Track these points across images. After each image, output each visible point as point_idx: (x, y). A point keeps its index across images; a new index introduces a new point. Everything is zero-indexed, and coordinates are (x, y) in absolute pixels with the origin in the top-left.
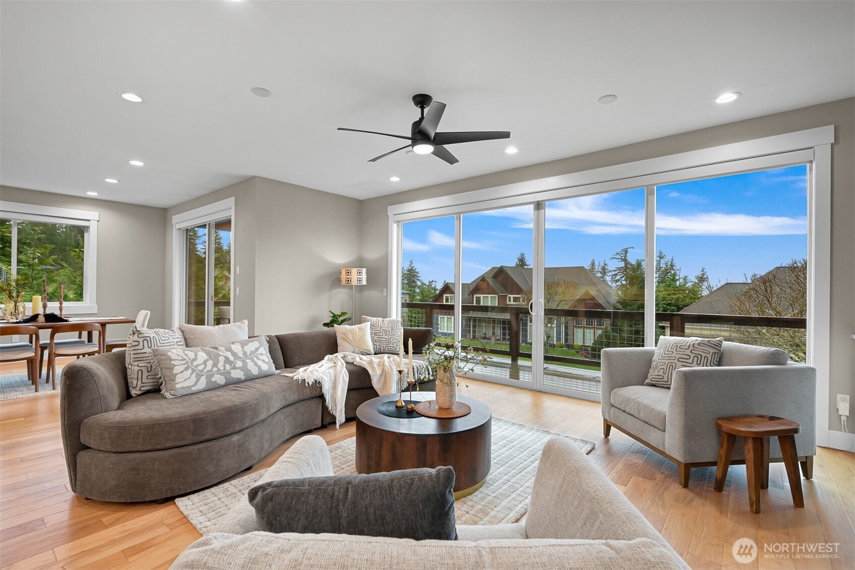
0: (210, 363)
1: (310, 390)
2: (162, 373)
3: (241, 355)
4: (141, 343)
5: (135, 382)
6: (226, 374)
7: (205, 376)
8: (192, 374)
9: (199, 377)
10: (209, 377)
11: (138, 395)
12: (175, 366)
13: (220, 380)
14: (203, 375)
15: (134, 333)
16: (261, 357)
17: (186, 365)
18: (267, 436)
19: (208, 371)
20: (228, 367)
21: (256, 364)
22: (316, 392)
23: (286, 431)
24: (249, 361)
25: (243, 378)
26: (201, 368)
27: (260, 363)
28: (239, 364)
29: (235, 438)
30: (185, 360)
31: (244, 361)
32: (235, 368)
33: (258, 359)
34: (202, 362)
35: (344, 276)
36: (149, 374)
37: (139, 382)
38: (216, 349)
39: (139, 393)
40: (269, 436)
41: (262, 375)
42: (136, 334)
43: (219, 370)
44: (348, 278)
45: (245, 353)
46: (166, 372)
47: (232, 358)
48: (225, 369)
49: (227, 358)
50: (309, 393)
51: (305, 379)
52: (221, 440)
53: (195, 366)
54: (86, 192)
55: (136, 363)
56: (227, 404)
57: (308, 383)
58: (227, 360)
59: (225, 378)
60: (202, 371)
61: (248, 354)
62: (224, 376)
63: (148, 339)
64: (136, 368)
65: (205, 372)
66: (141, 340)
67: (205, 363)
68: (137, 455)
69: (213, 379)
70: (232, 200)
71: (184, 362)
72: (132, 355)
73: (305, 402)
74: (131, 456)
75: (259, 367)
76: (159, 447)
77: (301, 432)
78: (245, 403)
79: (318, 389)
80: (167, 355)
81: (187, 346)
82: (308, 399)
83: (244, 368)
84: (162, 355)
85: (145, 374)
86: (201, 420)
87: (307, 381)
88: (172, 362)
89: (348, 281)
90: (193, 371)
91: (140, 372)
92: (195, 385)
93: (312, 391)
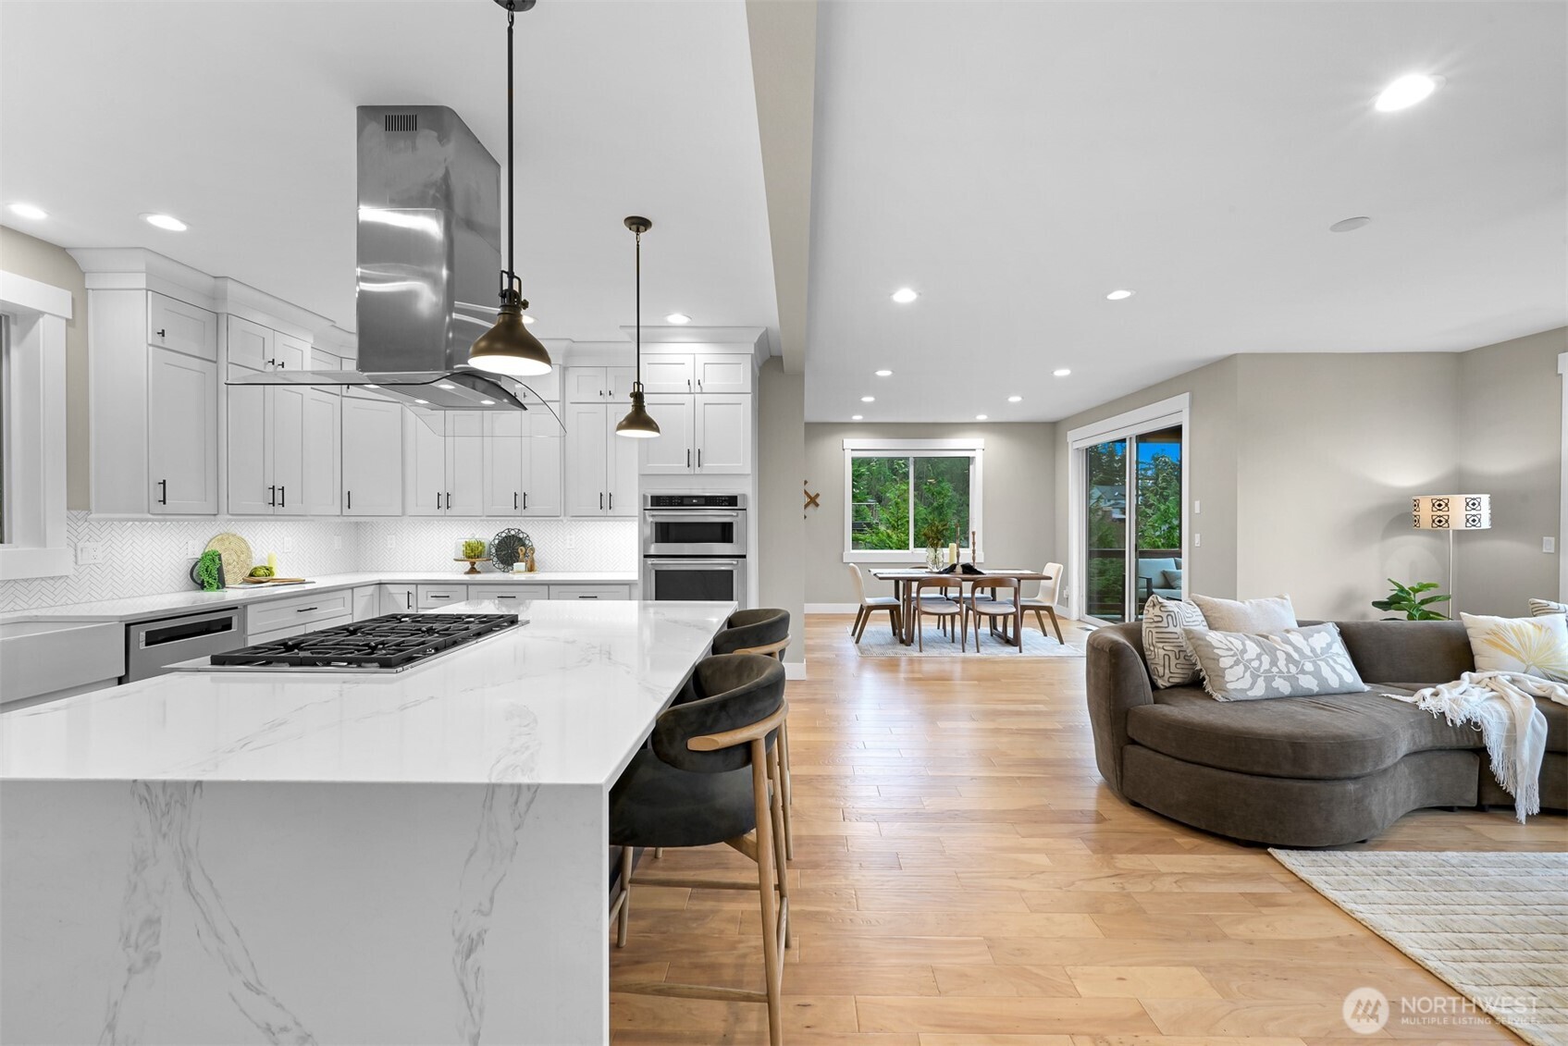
0: (1266, 659)
1: (1456, 735)
2: (1202, 664)
3: (1307, 651)
4: (1165, 619)
5: (1161, 670)
6: (1291, 679)
7: (1262, 678)
8: (1245, 672)
9: (1255, 677)
10: (1269, 680)
11: (1167, 688)
12: (1221, 657)
13: (1285, 688)
14: (1260, 676)
15: (1154, 605)
16: (1339, 660)
17: (1235, 658)
18: (1391, 798)
19: (1265, 671)
20: (1293, 669)
21: (1334, 670)
22: (1469, 741)
23: (1412, 797)
24: (1322, 664)
25: (1316, 689)
26: (1255, 664)
27: (1339, 669)
28: (1309, 667)
29: (1351, 787)
30: (1232, 650)
31: (1314, 663)
32: (1303, 672)
33: (1335, 662)
34: (1254, 657)
35: (1426, 512)
36: (1178, 662)
37: (1167, 671)
38: (1267, 638)
39: (1167, 684)
40: (1392, 797)
41: (1344, 690)
42: (1158, 607)
43: (1280, 671)
44: (1440, 516)
45: (1313, 650)
46: (1210, 664)
47: (1296, 656)
48: (1289, 672)
49: (1288, 655)
50: (1454, 739)
51: (1443, 713)
52: (1330, 783)
53: (1247, 661)
54: (975, 417)
55: (1161, 645)
56: (1335, 731)
57: (1452, 721)
58: (1289, 657)
59: (1291, 686)
60: (1258, 669)
61: (1319, 651)
62: (1289, 681)
63: (1172, 614)
64: (1162, 652)
65: (1262, 671)
66: (1164, 615)
67: (1259, 657)
68: (1214, 772)
69: (1275, 684)
70: (1184, 399)
71: (1232, 653)
72: (1154, 634)
73: (1444, 753)
74: (1206, 770)
75: (1339, 676)
76: (1243, 769)
77: (1435, 805)
78: (1364, 736)
79: (1473, 735)
80: (1206, 640)
81: (1210, 628)
82: (1451, 750)
83: (1317, 674)
84: (1199, 639)
85: (1173, 662)
86: (1303, 746)
87: (1449, 716)
88: (1216, 651)
89: (1440, 522)
90: (1247, 668)
91: (1167, 657)
92: (1251, 688)
93: (1459, 737)
